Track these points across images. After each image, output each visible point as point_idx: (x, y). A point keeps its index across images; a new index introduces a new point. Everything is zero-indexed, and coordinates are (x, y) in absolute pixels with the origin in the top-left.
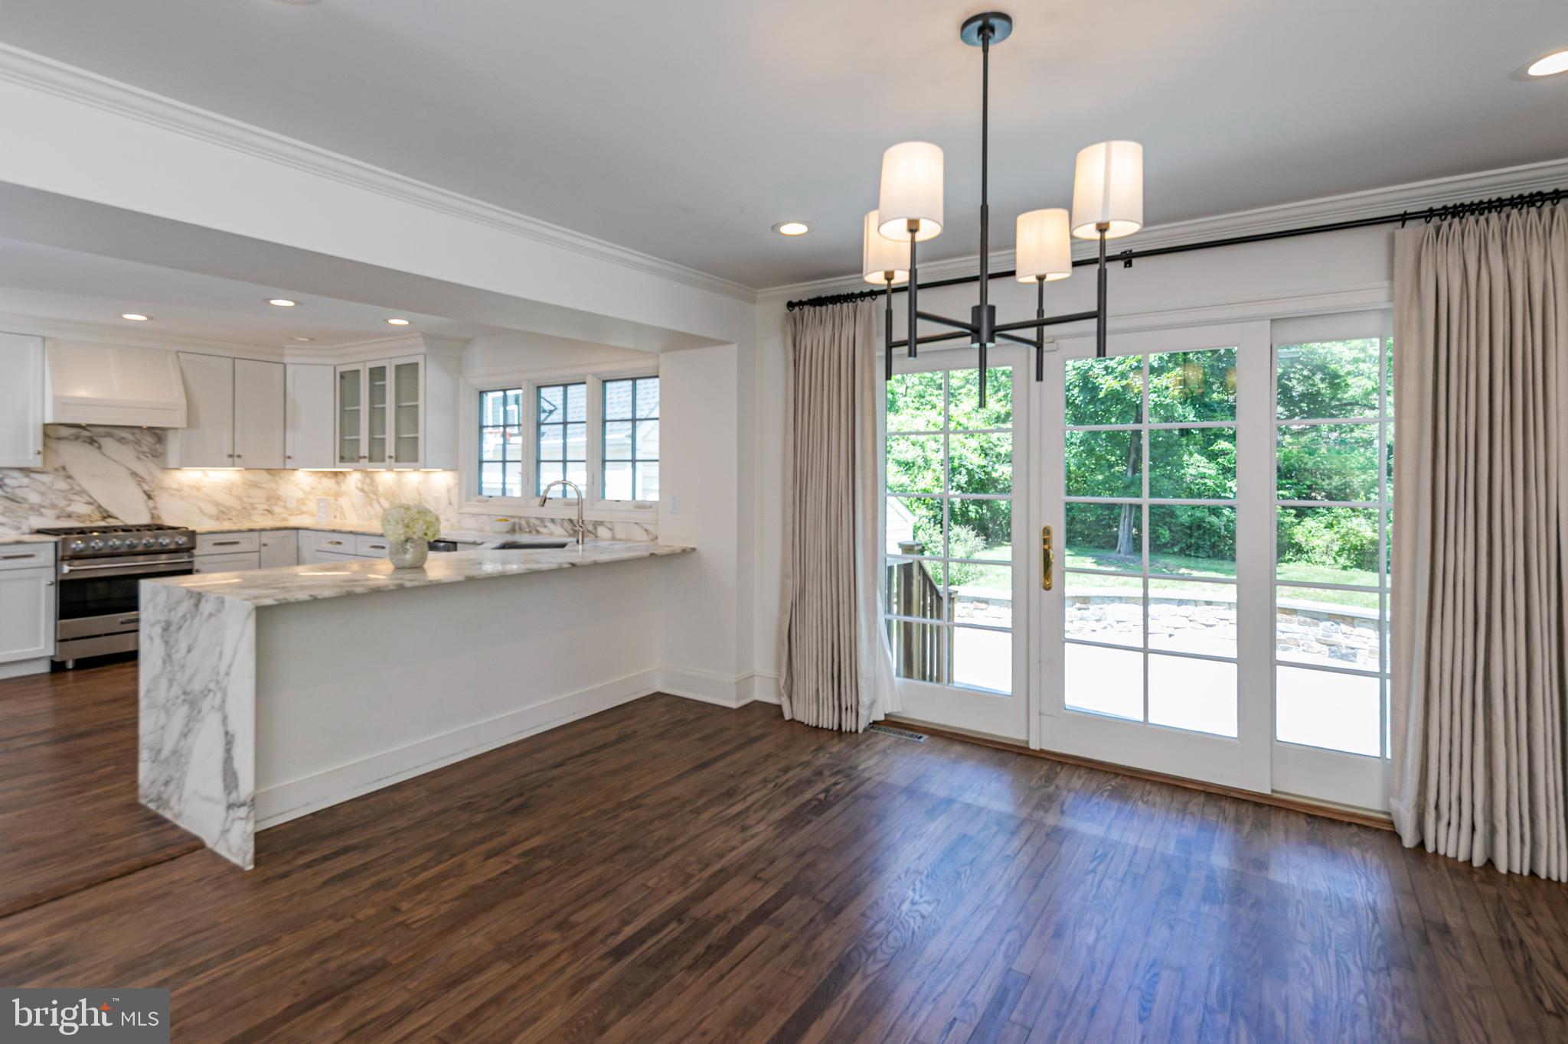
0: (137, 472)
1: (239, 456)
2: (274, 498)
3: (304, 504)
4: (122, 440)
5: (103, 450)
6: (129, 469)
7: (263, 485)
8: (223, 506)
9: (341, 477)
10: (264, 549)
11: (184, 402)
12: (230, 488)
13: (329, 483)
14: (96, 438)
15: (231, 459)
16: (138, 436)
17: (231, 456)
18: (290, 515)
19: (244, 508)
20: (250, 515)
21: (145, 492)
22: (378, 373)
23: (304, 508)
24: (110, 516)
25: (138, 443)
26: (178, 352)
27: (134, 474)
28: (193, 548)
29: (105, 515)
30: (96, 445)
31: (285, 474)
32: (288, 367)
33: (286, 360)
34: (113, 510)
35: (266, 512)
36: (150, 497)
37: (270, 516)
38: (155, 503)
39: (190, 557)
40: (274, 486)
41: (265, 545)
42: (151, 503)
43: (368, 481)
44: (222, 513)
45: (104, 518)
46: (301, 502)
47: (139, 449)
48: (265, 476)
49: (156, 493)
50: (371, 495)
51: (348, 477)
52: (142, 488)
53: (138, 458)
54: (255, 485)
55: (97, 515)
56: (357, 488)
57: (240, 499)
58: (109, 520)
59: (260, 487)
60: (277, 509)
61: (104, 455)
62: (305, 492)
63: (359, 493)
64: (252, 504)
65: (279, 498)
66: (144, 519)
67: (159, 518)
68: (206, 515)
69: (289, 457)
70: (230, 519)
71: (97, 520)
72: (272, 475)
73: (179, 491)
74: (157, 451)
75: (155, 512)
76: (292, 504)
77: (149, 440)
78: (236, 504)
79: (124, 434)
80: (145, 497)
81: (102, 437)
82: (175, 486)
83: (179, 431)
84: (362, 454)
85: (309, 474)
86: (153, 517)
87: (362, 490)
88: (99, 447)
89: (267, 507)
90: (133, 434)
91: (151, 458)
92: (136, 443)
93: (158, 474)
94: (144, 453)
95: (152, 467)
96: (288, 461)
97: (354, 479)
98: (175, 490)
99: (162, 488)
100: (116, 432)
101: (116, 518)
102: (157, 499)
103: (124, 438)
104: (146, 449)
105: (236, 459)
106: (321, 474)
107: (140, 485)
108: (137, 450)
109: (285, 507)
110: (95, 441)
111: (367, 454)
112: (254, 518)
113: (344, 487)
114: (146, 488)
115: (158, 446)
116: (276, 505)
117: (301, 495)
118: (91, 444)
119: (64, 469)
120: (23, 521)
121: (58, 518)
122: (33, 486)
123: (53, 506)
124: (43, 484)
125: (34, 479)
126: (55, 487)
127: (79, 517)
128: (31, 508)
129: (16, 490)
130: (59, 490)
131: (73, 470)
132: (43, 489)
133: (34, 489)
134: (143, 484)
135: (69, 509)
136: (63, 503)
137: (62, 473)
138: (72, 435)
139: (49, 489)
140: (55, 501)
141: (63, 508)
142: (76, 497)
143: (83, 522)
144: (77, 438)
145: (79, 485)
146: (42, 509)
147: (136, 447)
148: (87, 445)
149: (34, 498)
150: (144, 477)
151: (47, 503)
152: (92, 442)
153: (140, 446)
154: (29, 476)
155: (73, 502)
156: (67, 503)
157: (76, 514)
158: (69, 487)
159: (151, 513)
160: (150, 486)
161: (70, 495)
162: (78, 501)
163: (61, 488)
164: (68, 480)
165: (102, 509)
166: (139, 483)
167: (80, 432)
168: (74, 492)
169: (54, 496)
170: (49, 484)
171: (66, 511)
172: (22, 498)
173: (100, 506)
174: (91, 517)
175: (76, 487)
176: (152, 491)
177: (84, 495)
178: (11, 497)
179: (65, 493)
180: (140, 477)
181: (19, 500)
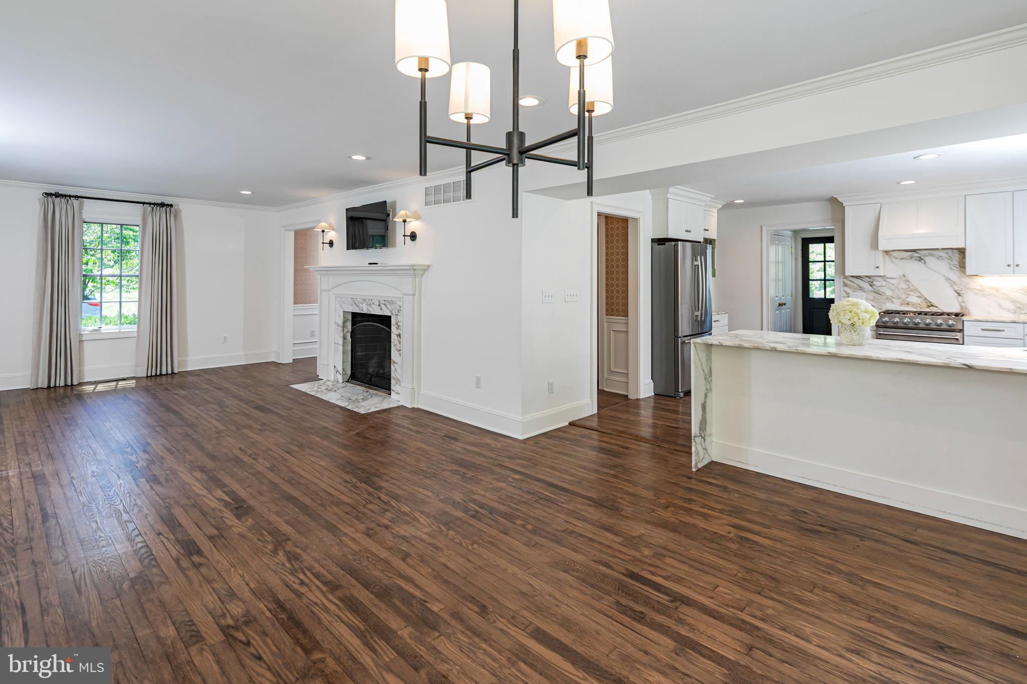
0: (951, 278)
1: (1018, 266)
4: (939, 258)
6: (944, 276)
14: (923, 257)
15: (1010, 268)
16: (950, 254)
21: (955, 291)
24: (933, 306)
26: (965, 195)
27: (948, 279)
29: (929, 304)
30: (923, 261)
34: (934, 302)
36: (959, 294)
38: (963, 298)
42: (960, 299)
45: (929, 306)
47: (951, 263)
49: (963, 292)
52: (953, 288)
53: (951, 268)
55: (924, 305)
58: (932, 308)
61: (927, 265)
66: (955, 309)
67: (967, 309)
71: (924, 308)
73: (982, 291)
74: (963, 263)
75: (963, 304)
77: (957, 257)
79: (942, 254)
80: (956, 295)
81: (926, 256)
82: (979, 288)
86: (962, 307)
88: (925, 263)
90: (947, 253)
91: (959, 269)
93: (965, 280)
94: (955, 266)
95: (960, 275)
98: (978, 290)
99: (968, 288)
100: (935, 252)
101: (937, 308)
102: (965, 296)
103: (941, 256)
104: (956, 263)
105: (1015, 267)
110: (922, 259)
114: (957, 288)
118: (920, 261)
119: (904, 276)
120: (883, 305)
121: (901, 304)
122: (888, 286)
123: (899, 298)
124: (893, 285)
125: (888, 282)
126: (899, 287)
127: (913, 305)
128: (887, 298)
129: (879, 288)
130: (902, 289)
131: (909, 277)
132: (893, 288)
133: (889, 288)
134: (954, 286)
135: (908, 300)
136: (904, 296)
137: (904, 278)
138: (909, 256)
139: (896, 287)
140: (900, 295)
141: (904, 299)
142: (911, 293)
143: (916, 308)
144: (911, 258)
145: (913, 286)
146: (893, 299)
147: (949, 261)
148: (917, 261)
149: (889, 293)
150: (955, 281)
151: (895, 296)
152: (920, 259)
153: (952, 261)
154: (885, 281)
155: (910, 296)
156: (907, 296)
157: (911, 303)
158: (908, 287)
159: (960, 305)
160: (959, 287)
161: (908, 292)
162: (913, 295)
163: (902, 287)
164: (907, 282)
165: (927, 301)
166: (951, 285)
167: (913, 254)
168: (910, 290)
169: (899, 292)
170: (896, 285)
171: (906, 301)
172: (882, 292)
173: (926, 299)
174: (921, 305)
175: (911, 287)
176: (961, 290)
177: (916, 292)
178: (877, 292)
179: (905, 290)
180: (952, 281)
181: (881, 294)
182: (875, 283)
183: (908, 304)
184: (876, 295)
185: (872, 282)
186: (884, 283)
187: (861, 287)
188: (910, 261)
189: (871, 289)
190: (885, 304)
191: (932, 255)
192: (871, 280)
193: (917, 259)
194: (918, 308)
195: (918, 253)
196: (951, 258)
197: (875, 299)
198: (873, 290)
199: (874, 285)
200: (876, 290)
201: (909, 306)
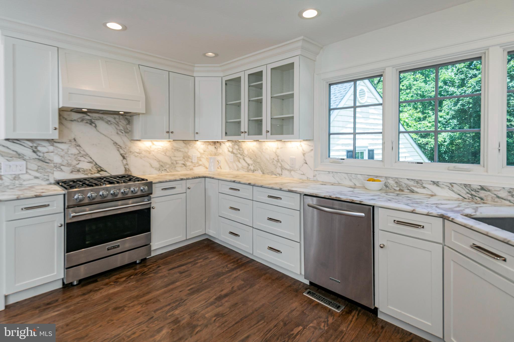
0: (117, 142)
1: (172, 132)
2: (187, 157)
3: (200, 160)
4: (108, 122)
5: (97, 128)
6: (113, 140)
7: (181, 150)
8: (162, 162)
9: (218, 145)
10: (188, 191)
11: (144, 96)
12: (165, 152)
13: (211, 148)
14: (93, 121)
15: (168, 134)
16: (117, 120)
17: (168, 132)
18: (194, 167)
19: (172, 163)
20: (175, 167)
21: (121, 154)
22: (258, 76)
23: (200, 163)
24: (102, 170)
25: (117, 124)
26: (139, 65)
27: (115, 143)
28: (151, 194)
29: (99, 169)
30: (94, 125)
31: (192, 143)
32: (196, 78)
33: (195, 75)
34: (104, 167)
35: (183, 165)
36: (124, 158)
37: (185, 167)
38: (127, 161)
39: (149, 200)
40: (186, 150)
41: (189, 188)
42: (125, 162)
43: (236, 147)
44: (162, 167)
45: (99, 172)
46: (199, 159)
47: (118, 128)
48: (182, 144)
49: (127, 155)
50: (239, 155)
51: (223, 145)
52: (120, 152)
53: (118, 133)
54: (177, 150)
55: (95, 170)
56: (229, 151)
57: (170, 158)
58: (101, 173)
59: (180, 151)
60: (188, 164)
61: (98, 131)
62: (201, 153)
63: (230, 154)
64: (176, 161)
65: (189, 157)
66: (121, 172)
67: (129, 170)
68: (153, 168)
69: (197, 133)
70: (166, 170)
71: (95, 173)
72: (185, 143)
73: (140, 154)
74: (127, 129)
75: (127, 167)
76: (195, 160)
77: (123, 123)
78: (168, 161)
79: (110, 118)
80: (122, 158)
81: (97, 120)
82: (138, 151)
83: (140, 115)
84: (242, 130)
85: (203, 143)
86: (126, 170)
87: (232, 152)
88: (96, 127)
89: (183, 163)
90: (115, 118)
91: (124, 134)
92: (117, 125)
93: (129, 143)
94: (120, 130)
95: (125, 139)
96: (196, 135)
97: (227, 146)
98: (137, 153)
99: (131, 152)
100: (105, 116)
101: (106, 171)
102: (128, 159)
103: (110, 121)
104: (122, 128)
105: (170, 133)
106: (208, 143)
107: (118, 150)
108: (116, 129)
109: (192, 162)
110: (93, 123)
111: (247, 130)
112: (178, 169)
113: (220, 151)
114: (122, 152)
115: (128, 126)
116: (188, 161)
117: (199, 155)
118: (91, 124)
119: (75, 140)
120: (50, 175)
121: (72, 172)
122: (56, 152)
123: (69, 165)
124: (63, 150)
125: (57, 147)
126: (70, 152)
127: (84, 171)
128: (55, 167)
129: (45, 154)
130: (72, 154)
131: (80, 142)
132: (62, 153)
133: (57, 154)
134: (120, 150)
135: (78, 166)
136: (75, 163)
137: (74, 143)
138: (81, 118)
139: (66, 153)
140: (70, 161)
141: (74, 166)
142: (82, 159)
143: (86, 174)
144: (82, 120)
145: (84, 151)
146: (62, 167)
147: (116, 126)
148: (88, 125)
149: (57, 160)
150: (121, 145)
151: (65, 163)
152: (91, 123)
153: (118, 126)
154: (53, 145)
155: (81, 162)
156: (77, 162)
157: (82, 170)
158: (78, 152)
159: (125, 168)
160: (124, 151)
161: (79, 157)
162: (84, 161)
163: (73, 153)
164: (78, 148)
165: (98, 166)
166: (118, 149)
167: (84, 117)
168: (81, 155)
169: (69, 158)
170: (66, 151)
171: (77, 167)
172: (49, 160)
173: (96, 164)
174: (92, 171)
175: (82, 152)
176: (125, 154)
177: (87, 157)
178: (43, 159)
179: (76, 156)
180: (119, 145)
181: (48, 161)
182: (39, 148)
183: (79, 171)
184: (40, 163)
185: (36, 147)
186: (51, 148)
187: (19, 155)
188: (81, 123)
189: (34, 156)
190: (53, 173)
191: (102, 119)
192: (35, 145)
193: (88, 122)
194: (89, 174)
195: (89, 115)
196: (117, 123)
197: (39, 168)
198: (38, 157)
199: (38, 151)
200: (40, 157)
201: (80, 173)
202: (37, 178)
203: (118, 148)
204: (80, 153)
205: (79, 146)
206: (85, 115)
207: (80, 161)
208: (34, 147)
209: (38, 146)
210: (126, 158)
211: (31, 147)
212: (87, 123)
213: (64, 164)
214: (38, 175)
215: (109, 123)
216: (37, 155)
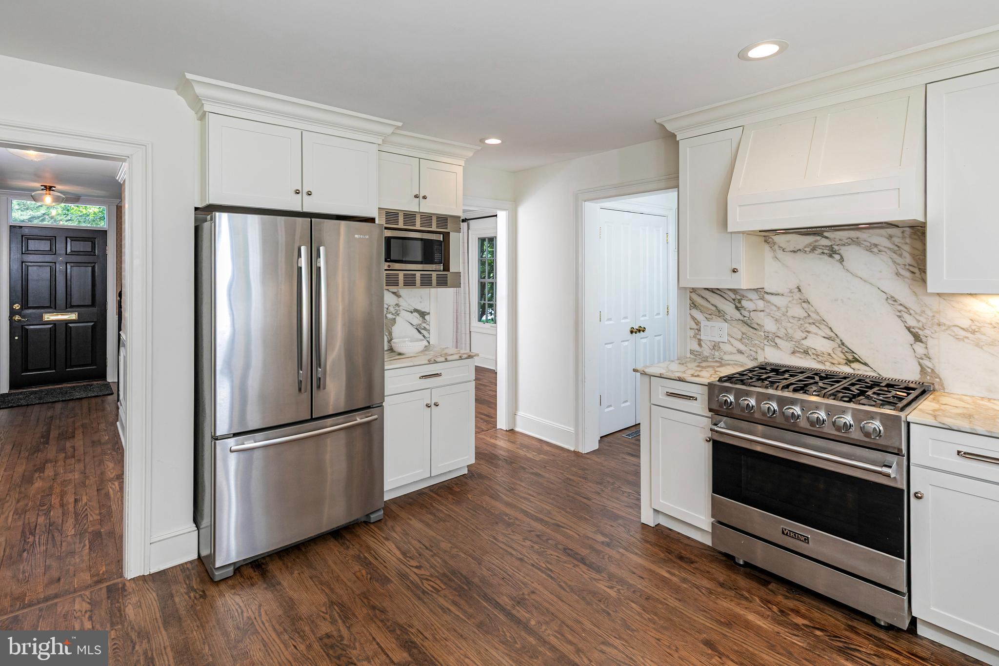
0: (897, 297)
4: (872, 248)
5: (843, 263)
6: (884, 292)
14: (836, 247)
16: (896, 240)
21: (911, 329)
24: (857, 361)
25: (897, 251)
27: (892, 299)
29: (850, 358)
30: (837, 257)
34: (862, 352)
36: (917, 338)
38: (926, 348)
42: (919, 348)
45: (849, 362)
47: (899, 260)
49: (927, 332)
52: (904, 322)
53: (898, 274)
55: (839, 357)
58: (855, 365)
61: (848, 271)
66: (908, 373)
67: (934, 373)
71: (839, 364)
75: (926, 362)
79: (875, 237)
80: (911, 339)
81: (844, 245)
82: (967, 323)
86: (923, 370)
88: (842, 260)
91: (918, 273)
93: (927, 302)
94: (907, 266)
95: (919, 288)
99: (941, 325)
100: (862, 235)
101: (866, 364)
102: (930, 342)
103: (876, 245)
104: (909, 260)
107: (900, 317)
108: (894, 262)
110: (835, 252)
114: (911, 322)
118: (831, 256)
119: (800, 290)
120: (759, 351)
121: (793, 353)
122: (767, 311)
123: (789, 338)
124: (778, 308)
125: (769, 302)
127: (817, 355)
128: (767, 338)
129: (752, 314)
130: (794, 318)
131: (810, 293)
132: (778, 315)
133: (769, 314)
134: (907, 317)
135: (806, 343)
136: (799, 335)
137: (798, 295)
138: (810, 244)
139: (784, 315)
140: (790, 331)
141: (798, 342)
142: (813, 329)
143: (821, 363)
144: (814, 249)
145: (816, 312)
146: (777, 340)
147: (895, 256)
148: (826, 257)
149: (770, 326)
150: (907, 305)
151: (781, 333)
152: (832, 252)
153: (900, 255)
154: (762, 299)
155: (810, 335)
156: (804, 335)
157: (814, 351)
158: (806, 315)
159: (920, 364)
160: (919, 321)
161: (807, 325)
162: (816, 334)
163: (796, 315)
164: (804, 305)
165: (846, 349)
166: (899, 314)
167: (816, 241)
168: (811, 321)
169: (789, 325)
170: (784, 310)
171: (802, 344)
172: (758, 324)
173: (843, 344)
174: (833, 358)
175: (813, 315)
176: (923, 328)
177: (822, 327)
178: (749, 322)
179: (801, 322)
180: (901, 305)
181: (756, 326)
182: (744, 303)
183: (806, 352)
184: (745, 329)
185: (741, 302)
186: (761, 304)
187: (719, 311)
188: (812, 255)
189: (737, 314)
190: (763, 350)
191: (856, 242)
192: (739, 297)
193: (826, 251)
194: (828, 364)
195: (826, 238)
196: (896, 248)
197: (744, 336)
198: (742, 318)
199: (742, 307)
200: (746, 318)
201: (808, 357)
202: (740, 352)
203: (900, 312)
204: (809, 315)
205: (807, 302)
206: (819, 238)
207: (808, 332)
208: (737, 301)
209: (742, 299)
210: (924, 339)
211: (734, 300)
212: (823, 253)
213: (781, 336)
214: (742, 348)
215: (875, 250)
216: (741, 314)
